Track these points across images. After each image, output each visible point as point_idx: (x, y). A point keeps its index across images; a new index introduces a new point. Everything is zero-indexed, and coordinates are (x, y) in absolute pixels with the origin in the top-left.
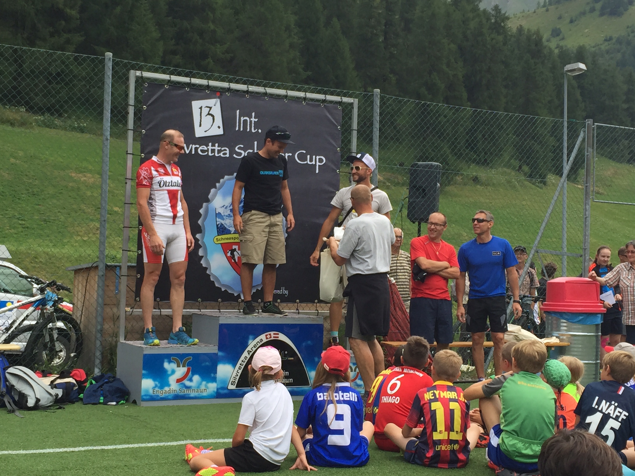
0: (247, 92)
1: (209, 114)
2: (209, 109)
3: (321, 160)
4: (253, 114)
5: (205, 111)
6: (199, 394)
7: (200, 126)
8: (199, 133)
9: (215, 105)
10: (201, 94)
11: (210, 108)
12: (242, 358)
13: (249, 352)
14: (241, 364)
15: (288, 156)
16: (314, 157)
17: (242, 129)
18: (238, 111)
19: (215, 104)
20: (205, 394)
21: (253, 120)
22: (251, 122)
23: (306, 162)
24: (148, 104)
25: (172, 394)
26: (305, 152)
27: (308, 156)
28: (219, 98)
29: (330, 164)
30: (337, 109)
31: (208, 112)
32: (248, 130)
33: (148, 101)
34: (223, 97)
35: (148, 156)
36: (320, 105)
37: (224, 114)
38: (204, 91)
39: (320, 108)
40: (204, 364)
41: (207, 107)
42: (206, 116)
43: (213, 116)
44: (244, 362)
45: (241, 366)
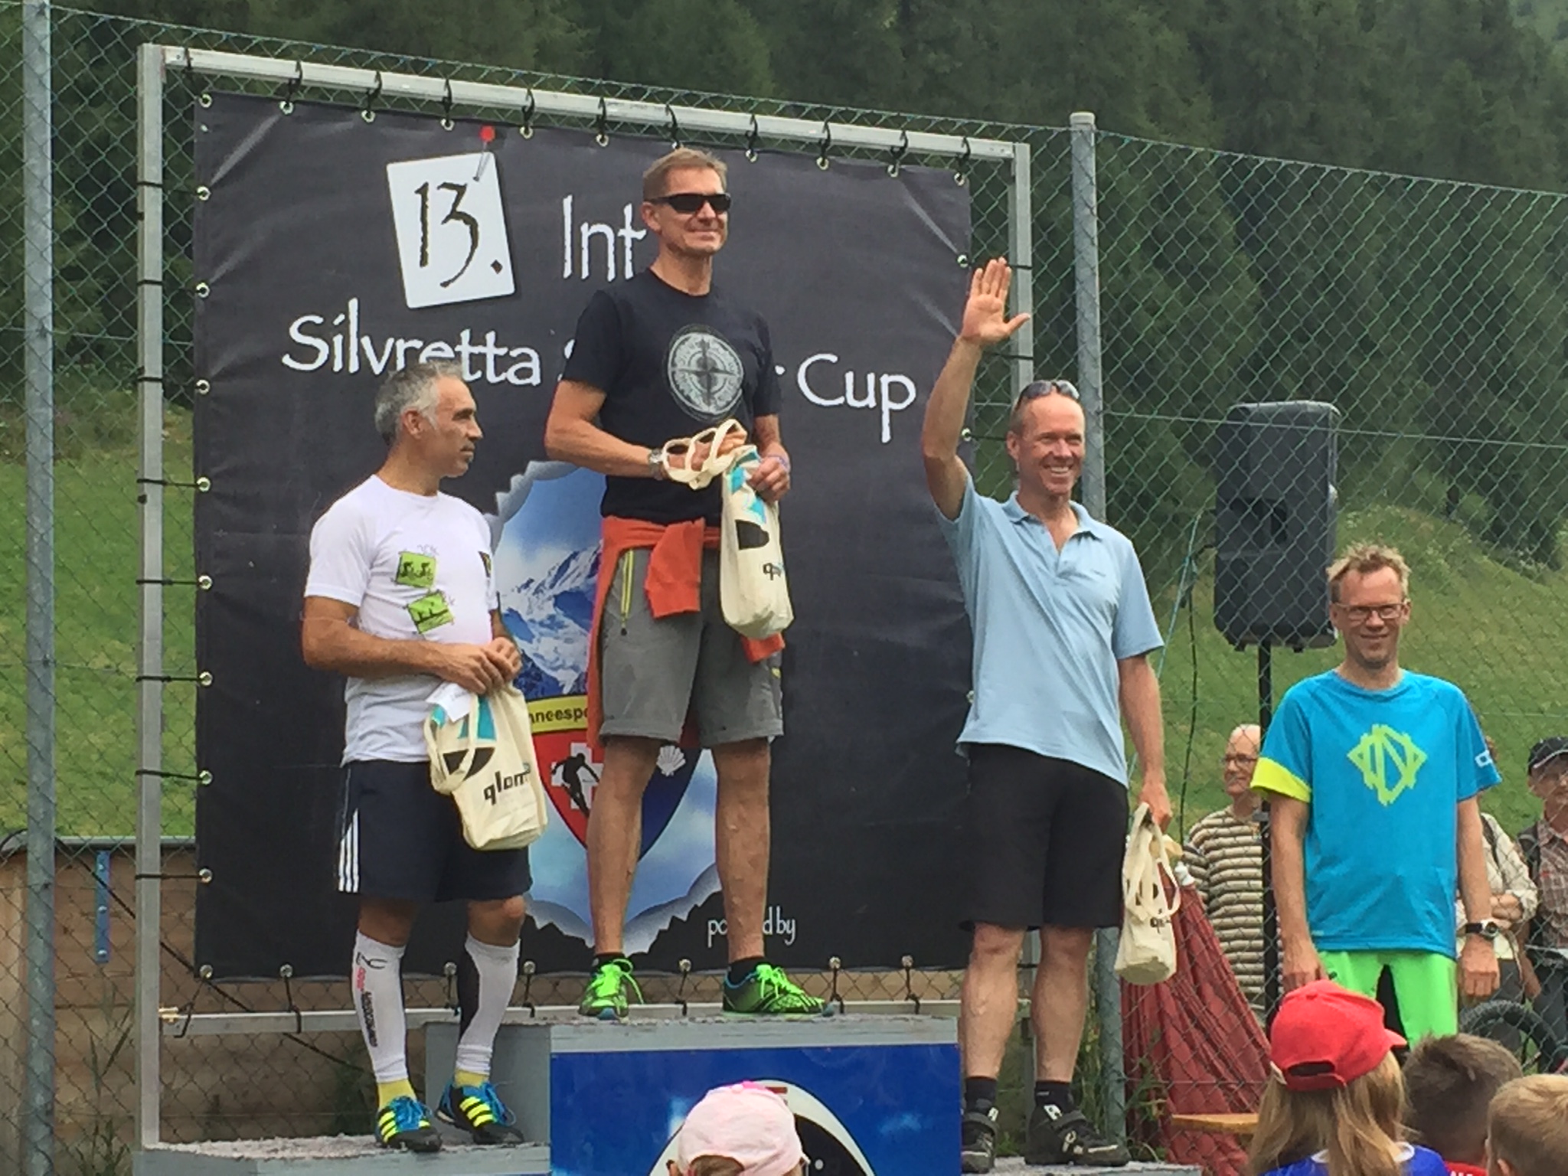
0: (601, 123)
1: (454, 214)
2: (454, 193)
3: (897, 392)
4: (628, 211)
5: (441, 202)
7: (424, 261)
8: (420, 289)
9: (476, 179)
10: (419, 134)
11: (461, 190)
16: (871, 378)
17: (585, 274)
18: (567, 202)
19: (478, 175)
21: (628, 233)
22: (619, 241)
23: (840, 401)
24: (214, 180)
26: (833, 359)
27: (849, 377)
28: (491, 151)
30: (952, 185)
31: (450, 208)
32: (611, 275)
33: (217, 164)
34: (508, 143)
35: (225, 388)
36: (883, 172)
37: (515, 211)
38: (433, 123)
39: (882, 182)
41: (445, 185)
42: (445, 221)
43: (471, 222)
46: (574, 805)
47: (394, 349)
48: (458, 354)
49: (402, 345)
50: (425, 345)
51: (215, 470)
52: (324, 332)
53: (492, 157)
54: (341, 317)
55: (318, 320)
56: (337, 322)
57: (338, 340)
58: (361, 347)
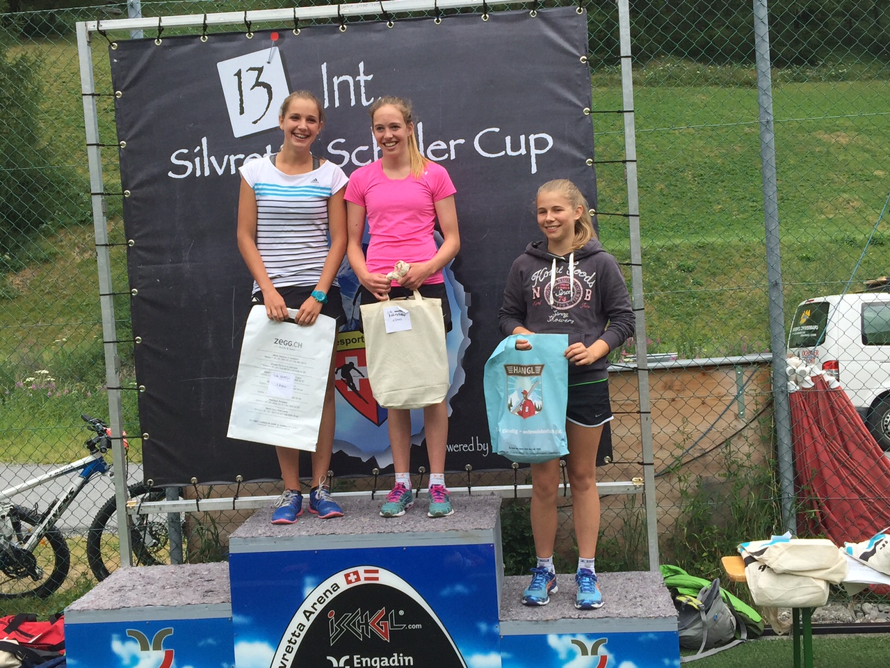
0: (340, 19)
1: (258, 84)
2: (257, 72)
3: (540, 144)
4: (361, 65)
5: (249, 78)
7: (242, 112)
8: (241, 127)
9: (269, 63)
10: (235, 44)
11: (260, 70)
12: (292, 627)
13: (307, 614)
14: (290, 642)
15: (456, 146)
16: (523, 138)
17: (337, 104)
18: (324, 67)
19: (269, 60)
21: (362, 78)
22: (357, 84)
23: (503, 153)
24: (123, 87)
26: (497, 130)
27: (508, 139)
28: (276, 46)
29: (566, 148)
30: (574, 16)
31: (255, 80)
32: (353, 103)
33: (124, 78)
34: (287, 40)
35: (139, 192)
36: (526, 16)
37: (292, 76)
38: (242, 36)
39: (527, 21)
40: (201, 643)
41: (251, 69)
42: (251, 89)
43: (268, 87)
44: (298, 637)
45: (291, 645)
46: (349, 389)
47: (229, 160)
49: (233, 158)
51: (137, 235)
52: (189, 157)
54: (198, 148)
55: (186, 151)
56: (195, 151)
57: (197, 160)
58: (210, 162)
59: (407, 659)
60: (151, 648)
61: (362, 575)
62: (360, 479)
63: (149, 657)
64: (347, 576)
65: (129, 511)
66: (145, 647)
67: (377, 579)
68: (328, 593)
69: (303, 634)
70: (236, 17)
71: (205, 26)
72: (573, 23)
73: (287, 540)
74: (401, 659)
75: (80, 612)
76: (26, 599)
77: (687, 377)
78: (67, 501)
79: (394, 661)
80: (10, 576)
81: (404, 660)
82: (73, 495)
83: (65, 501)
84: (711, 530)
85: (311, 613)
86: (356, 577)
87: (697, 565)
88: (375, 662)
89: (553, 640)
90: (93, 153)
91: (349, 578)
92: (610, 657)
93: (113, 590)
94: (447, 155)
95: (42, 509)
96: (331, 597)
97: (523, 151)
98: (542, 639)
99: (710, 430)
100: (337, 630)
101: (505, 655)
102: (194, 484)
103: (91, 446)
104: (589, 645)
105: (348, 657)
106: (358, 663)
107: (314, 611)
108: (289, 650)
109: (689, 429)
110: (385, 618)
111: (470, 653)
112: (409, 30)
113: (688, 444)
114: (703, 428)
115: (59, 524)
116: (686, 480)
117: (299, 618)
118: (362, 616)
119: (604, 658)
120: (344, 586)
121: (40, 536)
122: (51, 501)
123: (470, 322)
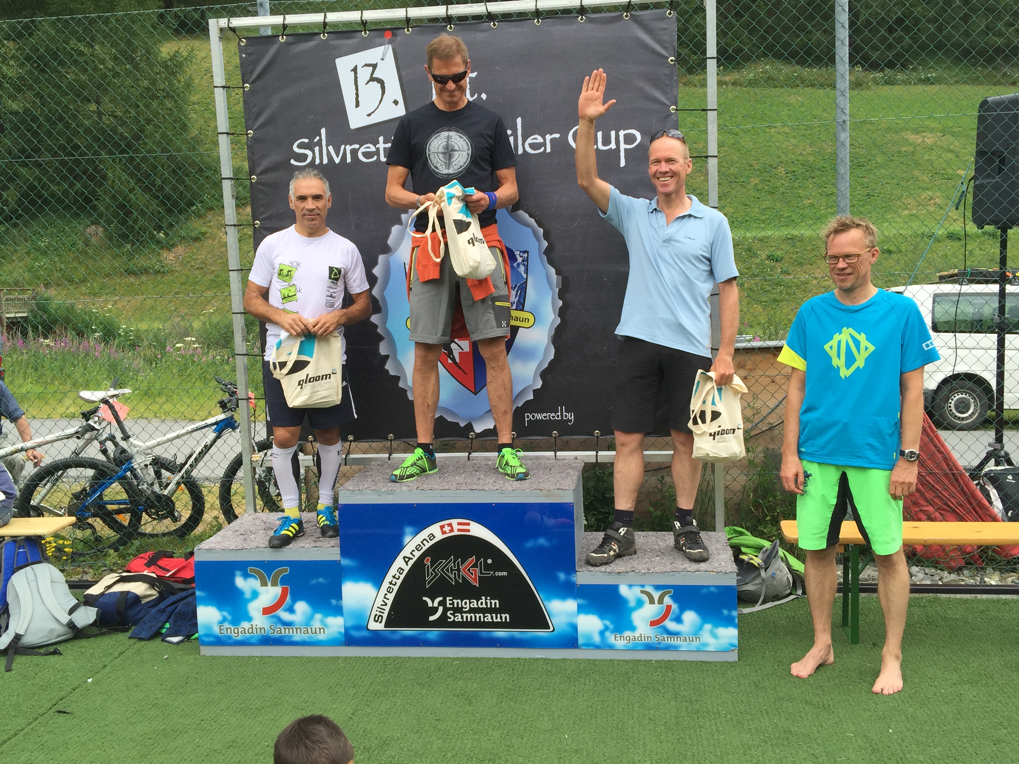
0: (449, 19)
1: (372, 79)
2: (371, 68)
3: (629, 139)
5: (364, 74)
6: (311, 637)
7: (357, 105)
8: (356, 119)
9: (382, 59)
10: (351, 41)
11: (374, 66)
13: (406, 560)
14: (391, 583)
15: (552, 140)
16: (613, 133)
19: (383, 57)
20: (321, 637)
24: (251, 81)
25: (257, 635)
28: (389, 43)
30: (663, 18)
31: (369, 76)
33: (252, 72)
34: (399, 38)
35: (264, 178)
36: (620, 18)
37: (403, 73)
38: (359, 34)
39: (620, 23)
40: (314, 582)
41: (367, 65)
42: (367, 84)
43: (381, 82)
44: (398, 579)
45: (391, 586)
46: (450, 361)
47: (345, 150)
48: (378, 149)
49: (349, 148)
50: (361, 146)
51: (262, 217)
52: (309, 146)
53: (390, 47)
54: (318, 138)
55: (306, 141)
56: (315, 141)
57: (317, 149)
58: (328, 150)
59: (493, 602)
60: (269, 584)
61: (456, 527)
62: (460, 441)
63: (267, 592)
64: (442, 527)
65: (253, 463)
66: (264, 584)
67: (469, 531)
68: (425, 542)
69: (402, 577)
70: (353, 16)
71: (325, 24)
72: (663, 25)
73: (389, 494)
74: (488, 601)
75: (210, 550)
76: (166, 539)
77: (759, 357)
78: (202, 454)
79: (482, 603)
80: (152, 518)
81: (491, 603)
82: (207, 448)
83: (200, 453)
84: (775, 497)
85: (410, 559)
86: (450, 528)
87: (761, 528)
88: (466, 603)
89: (624, 590)
90: (224, 141)
91: (444, 529)
92: (675, 607)
93: (238, 533)
94: (543, 148)
95: (180, 460)
96: (428, 545)
97: (613, 146)
98: (614, 589)
99: (778, 406)
100: (432, 574)
101: (581, 601)
102: (311, 442)
103: (223, 405)
104: (656, 595)
105: (441, 598)
106: (450, 604)
107: (412, 557)
108: (389, 591)
109: (758, 405)
110: (475, 566)
111: (549, 599)
112: (511, 29)
113: (757, 419)
114: (772, 404)
115: (194, 474)
116: (753, 451)
117: (399, 563)
118: (454, 563)
119: (669, 608)
120: (439, 536)
121: (178, 484)
122: (188, 453)
123: (560, 303)
